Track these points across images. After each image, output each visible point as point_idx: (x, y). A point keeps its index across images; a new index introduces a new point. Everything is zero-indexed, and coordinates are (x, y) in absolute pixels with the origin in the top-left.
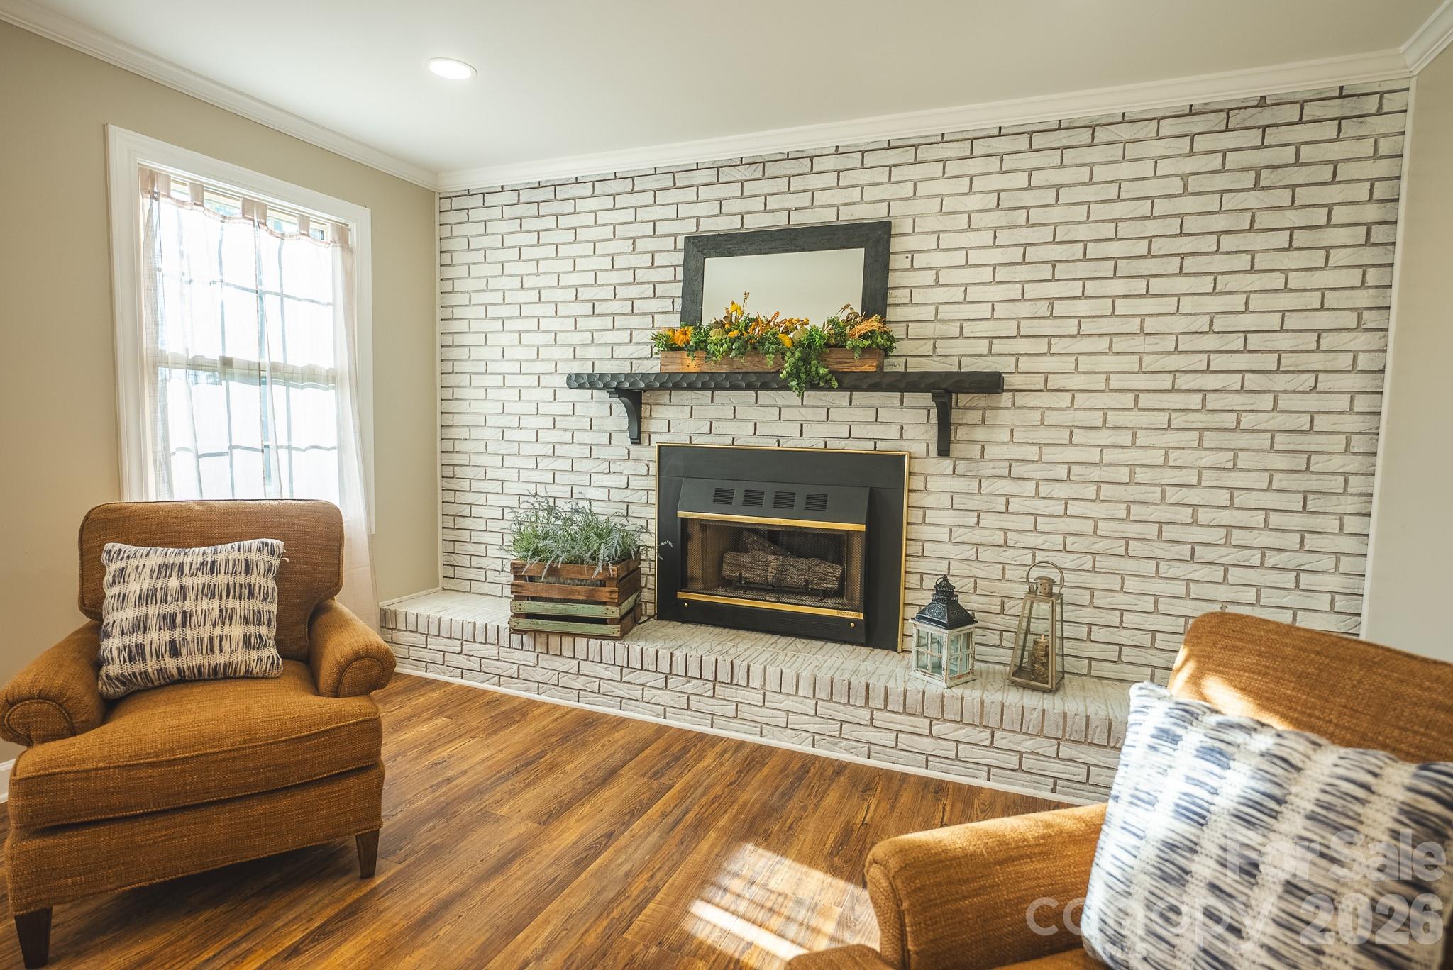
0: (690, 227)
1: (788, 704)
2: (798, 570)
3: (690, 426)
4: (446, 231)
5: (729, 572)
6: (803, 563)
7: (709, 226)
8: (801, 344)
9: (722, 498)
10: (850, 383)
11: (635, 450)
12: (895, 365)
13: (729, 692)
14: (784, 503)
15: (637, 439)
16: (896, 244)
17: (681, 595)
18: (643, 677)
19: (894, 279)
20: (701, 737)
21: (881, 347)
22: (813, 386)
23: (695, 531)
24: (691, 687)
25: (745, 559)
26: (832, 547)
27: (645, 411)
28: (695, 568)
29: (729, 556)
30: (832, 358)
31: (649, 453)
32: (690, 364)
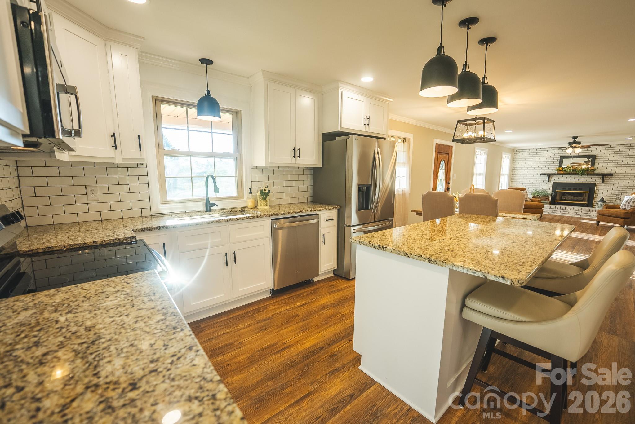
0: (561, 155)
1: (577, 212)
2: (575, 198)
3: (559, 180)
4: (515, 154)
5: (562, 198)
6: (576, 197)
7: (564, 155)
8: (581, 170)
9: (564, 189)
10: (588, 175)
11: (548, 183)
12: (595, 172)
13: (567, 211)
14: (575, 189)
15: (548, 181)
16: (596, 158)
17: (555, 201)
18: (553, 209)
19: (596, 162)
20: (562, 216)
21: (594, 170)
22: (583, 175)
23: (558, 193)
24: (561, 210)
25: (565, 197)
26: (581, 195)
27: (550, 178)
28: (558, 197)
29: (563, 196)
30: (586, 172)
31: (551, 184)
32: (562, 172)
